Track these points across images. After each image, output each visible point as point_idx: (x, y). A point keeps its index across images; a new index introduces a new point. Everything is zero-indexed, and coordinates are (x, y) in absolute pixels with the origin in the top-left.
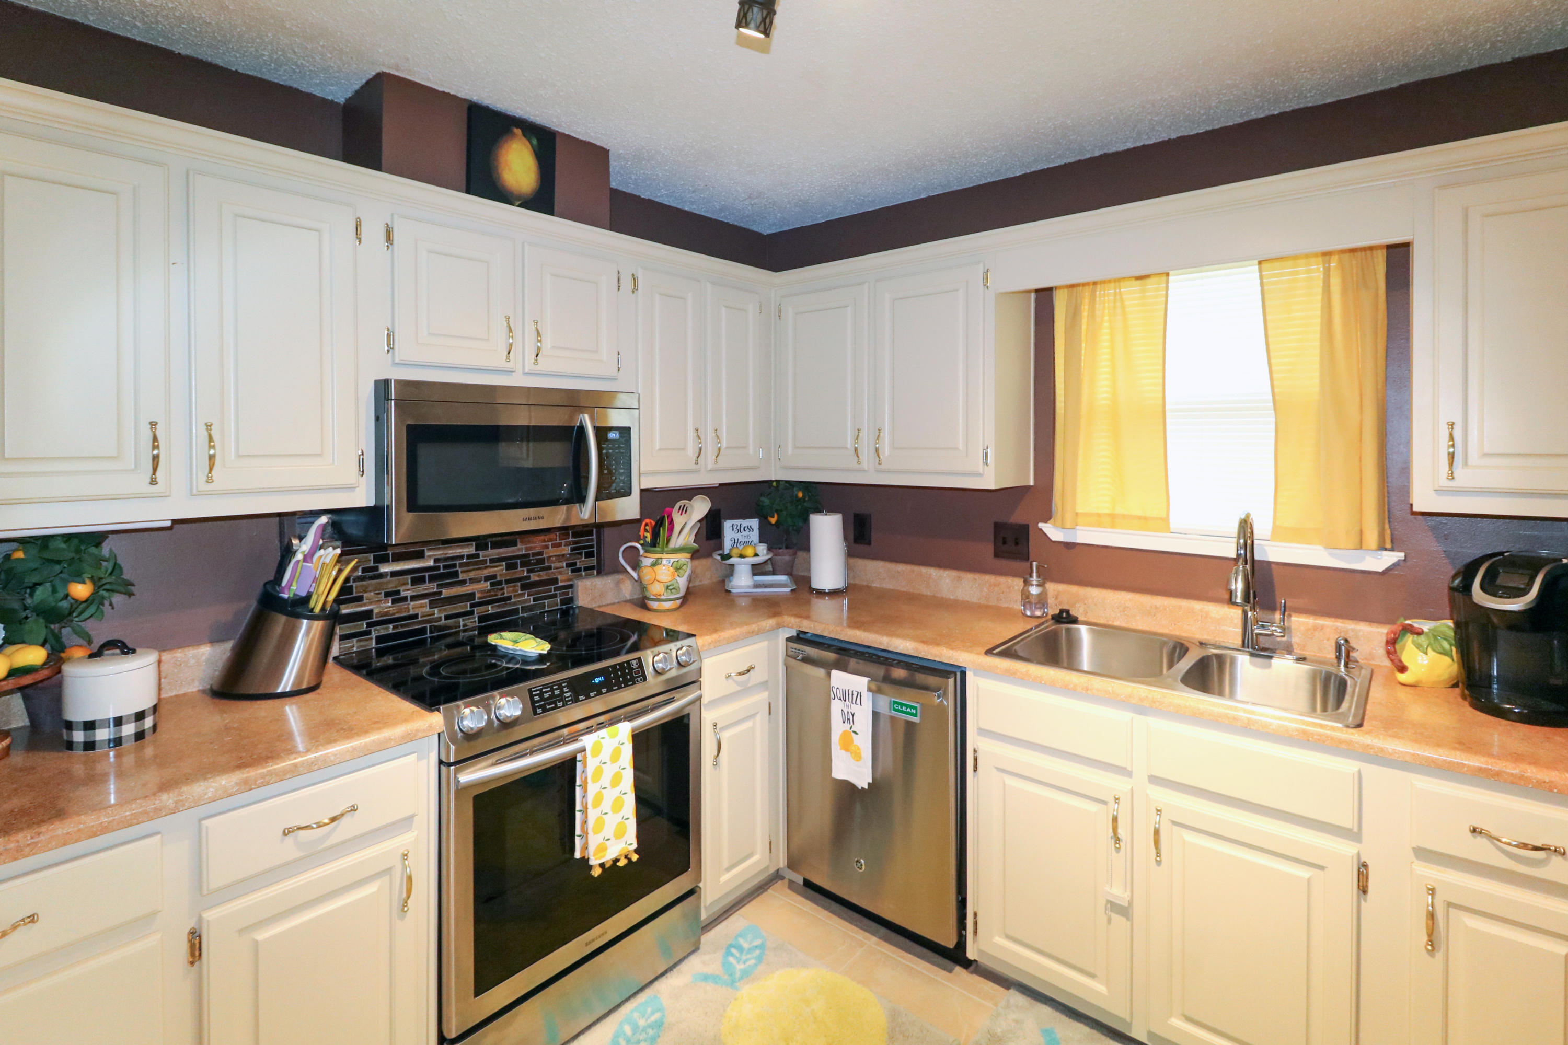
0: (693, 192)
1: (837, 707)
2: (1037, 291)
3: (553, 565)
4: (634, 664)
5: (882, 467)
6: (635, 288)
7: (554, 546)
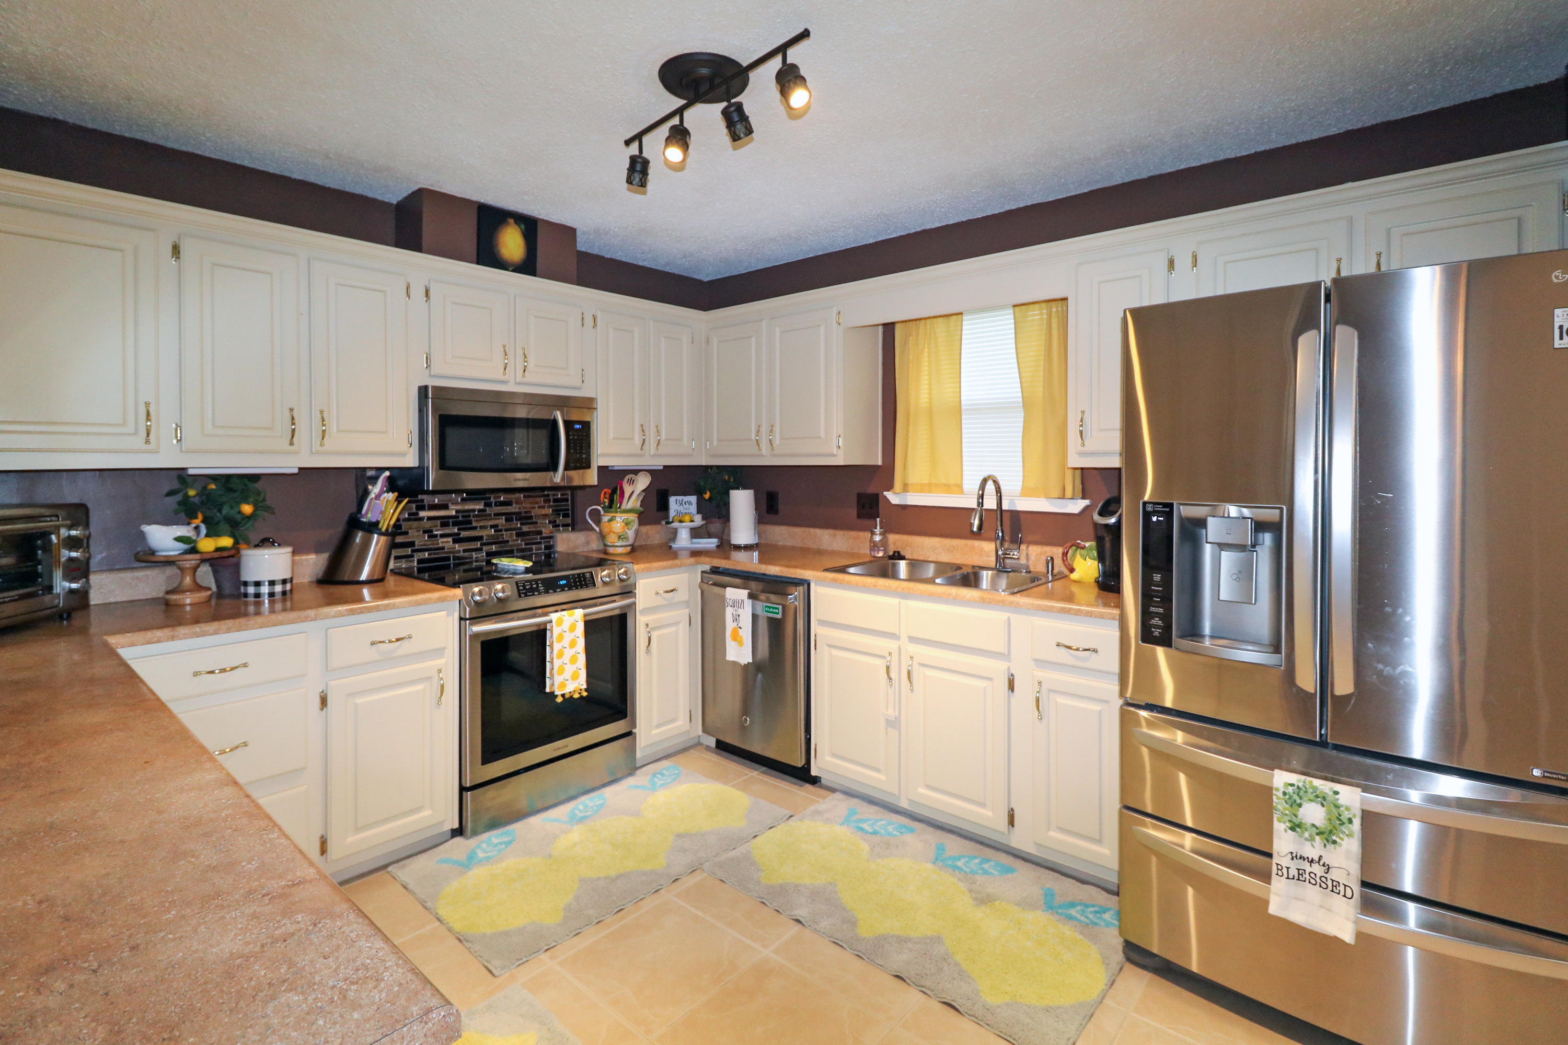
0: (643, 253)
1: (729, 611)
2: (884, 325)
3: (539, 521)
4: (588, 575)
5: (776, 452)
6: (595, 326)
7: (539, 507)
